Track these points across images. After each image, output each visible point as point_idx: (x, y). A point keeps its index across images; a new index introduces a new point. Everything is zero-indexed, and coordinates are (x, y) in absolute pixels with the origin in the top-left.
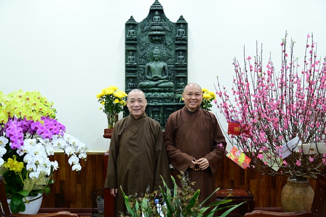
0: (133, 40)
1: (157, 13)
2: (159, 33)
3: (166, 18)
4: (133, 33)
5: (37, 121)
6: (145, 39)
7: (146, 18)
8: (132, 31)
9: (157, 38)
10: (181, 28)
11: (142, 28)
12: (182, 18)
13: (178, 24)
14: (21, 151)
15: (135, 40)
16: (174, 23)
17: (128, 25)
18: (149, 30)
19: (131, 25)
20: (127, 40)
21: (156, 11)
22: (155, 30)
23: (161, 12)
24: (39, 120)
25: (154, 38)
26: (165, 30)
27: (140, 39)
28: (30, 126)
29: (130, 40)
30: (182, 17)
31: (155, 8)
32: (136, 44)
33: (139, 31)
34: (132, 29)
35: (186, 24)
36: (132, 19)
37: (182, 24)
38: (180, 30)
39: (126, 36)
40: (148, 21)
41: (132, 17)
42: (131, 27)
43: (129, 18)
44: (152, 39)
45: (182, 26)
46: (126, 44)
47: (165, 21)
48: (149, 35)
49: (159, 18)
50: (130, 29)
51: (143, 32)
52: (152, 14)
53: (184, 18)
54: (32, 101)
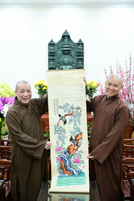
0: (53, 53)
1: (66, 37)
2: (68, 49)
3: (71, 40)
4: (53, 49)
5: (8, 98)
6: (59, 52)
7: (60, 41)
8: (52, 48)
9: (66, 52)
10: (80, 46)
11: (58, 46)
12: (80, 41)
13: (78, 44)
14: (3, 111)
15: (54, 53)
16: (76, 43)
17: (50, 44)
18: (62, 47)
19: (51, 44)
20: (49, 53)
21: (66, 36)
22: (65, 48)
23: (69, 37)
24: (9, 97)
25: (64, 52)
26: (71, 47)
27: (56, 52)
28: (5, 100)
29: (51, 53)
30: (80, 39)
31: (65, 35)
32: (54, 55)
33: (56, 47)
34: (52, 47)
35: (82, 44)
36: (52, 41)
37: (81, 44)
38: (80, 47)
39: (49, 51)
40: (61, 42)
41: (52, 40)
42: (52, 45)
43: (50, 40)
44: (63, 52)
45: (80, 45)
46: (49, 55)
47: (71, 42)
48: (62, 50)
49: (67, 41)
50: (51, 47)
51: (58, 48)
52: (63, 38)
53: (82, 40)
54: (5, 88)
